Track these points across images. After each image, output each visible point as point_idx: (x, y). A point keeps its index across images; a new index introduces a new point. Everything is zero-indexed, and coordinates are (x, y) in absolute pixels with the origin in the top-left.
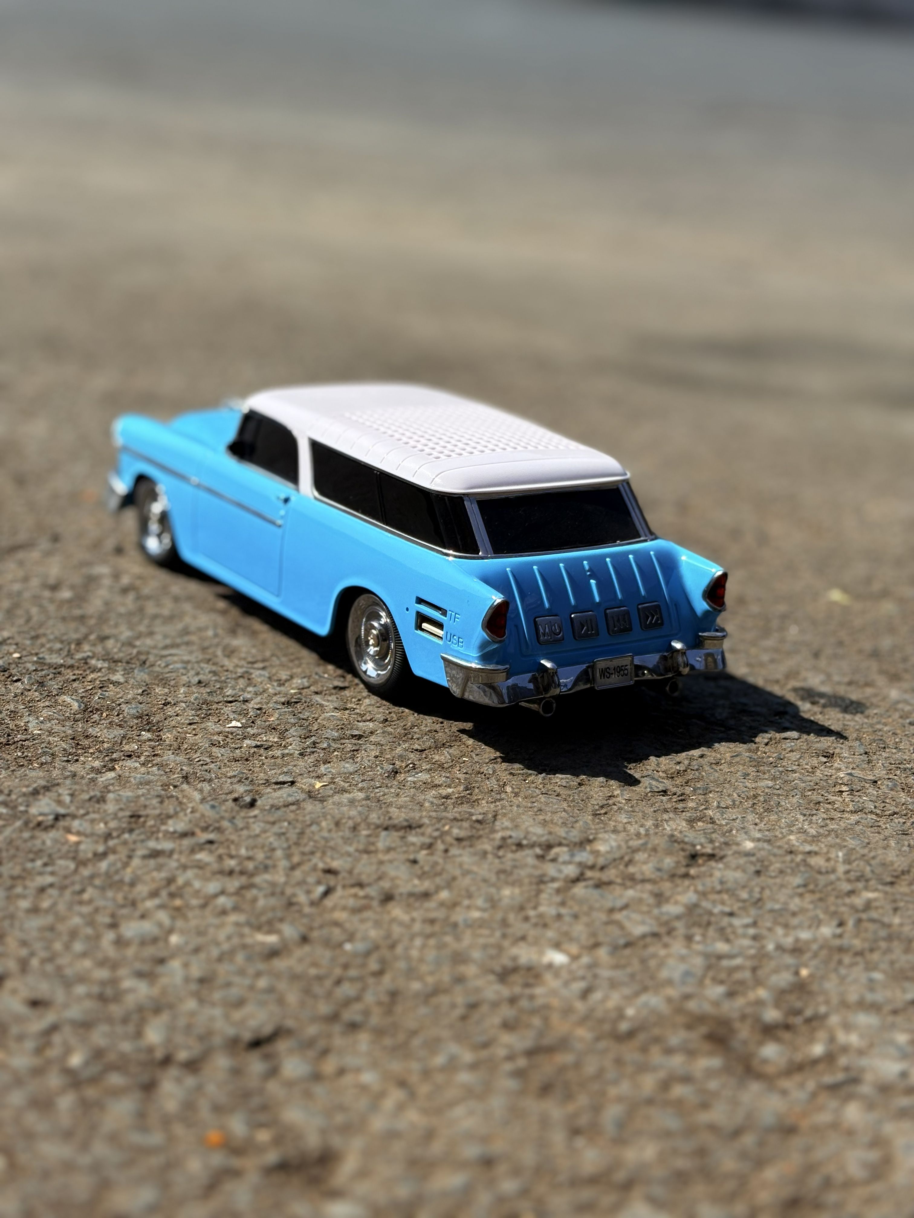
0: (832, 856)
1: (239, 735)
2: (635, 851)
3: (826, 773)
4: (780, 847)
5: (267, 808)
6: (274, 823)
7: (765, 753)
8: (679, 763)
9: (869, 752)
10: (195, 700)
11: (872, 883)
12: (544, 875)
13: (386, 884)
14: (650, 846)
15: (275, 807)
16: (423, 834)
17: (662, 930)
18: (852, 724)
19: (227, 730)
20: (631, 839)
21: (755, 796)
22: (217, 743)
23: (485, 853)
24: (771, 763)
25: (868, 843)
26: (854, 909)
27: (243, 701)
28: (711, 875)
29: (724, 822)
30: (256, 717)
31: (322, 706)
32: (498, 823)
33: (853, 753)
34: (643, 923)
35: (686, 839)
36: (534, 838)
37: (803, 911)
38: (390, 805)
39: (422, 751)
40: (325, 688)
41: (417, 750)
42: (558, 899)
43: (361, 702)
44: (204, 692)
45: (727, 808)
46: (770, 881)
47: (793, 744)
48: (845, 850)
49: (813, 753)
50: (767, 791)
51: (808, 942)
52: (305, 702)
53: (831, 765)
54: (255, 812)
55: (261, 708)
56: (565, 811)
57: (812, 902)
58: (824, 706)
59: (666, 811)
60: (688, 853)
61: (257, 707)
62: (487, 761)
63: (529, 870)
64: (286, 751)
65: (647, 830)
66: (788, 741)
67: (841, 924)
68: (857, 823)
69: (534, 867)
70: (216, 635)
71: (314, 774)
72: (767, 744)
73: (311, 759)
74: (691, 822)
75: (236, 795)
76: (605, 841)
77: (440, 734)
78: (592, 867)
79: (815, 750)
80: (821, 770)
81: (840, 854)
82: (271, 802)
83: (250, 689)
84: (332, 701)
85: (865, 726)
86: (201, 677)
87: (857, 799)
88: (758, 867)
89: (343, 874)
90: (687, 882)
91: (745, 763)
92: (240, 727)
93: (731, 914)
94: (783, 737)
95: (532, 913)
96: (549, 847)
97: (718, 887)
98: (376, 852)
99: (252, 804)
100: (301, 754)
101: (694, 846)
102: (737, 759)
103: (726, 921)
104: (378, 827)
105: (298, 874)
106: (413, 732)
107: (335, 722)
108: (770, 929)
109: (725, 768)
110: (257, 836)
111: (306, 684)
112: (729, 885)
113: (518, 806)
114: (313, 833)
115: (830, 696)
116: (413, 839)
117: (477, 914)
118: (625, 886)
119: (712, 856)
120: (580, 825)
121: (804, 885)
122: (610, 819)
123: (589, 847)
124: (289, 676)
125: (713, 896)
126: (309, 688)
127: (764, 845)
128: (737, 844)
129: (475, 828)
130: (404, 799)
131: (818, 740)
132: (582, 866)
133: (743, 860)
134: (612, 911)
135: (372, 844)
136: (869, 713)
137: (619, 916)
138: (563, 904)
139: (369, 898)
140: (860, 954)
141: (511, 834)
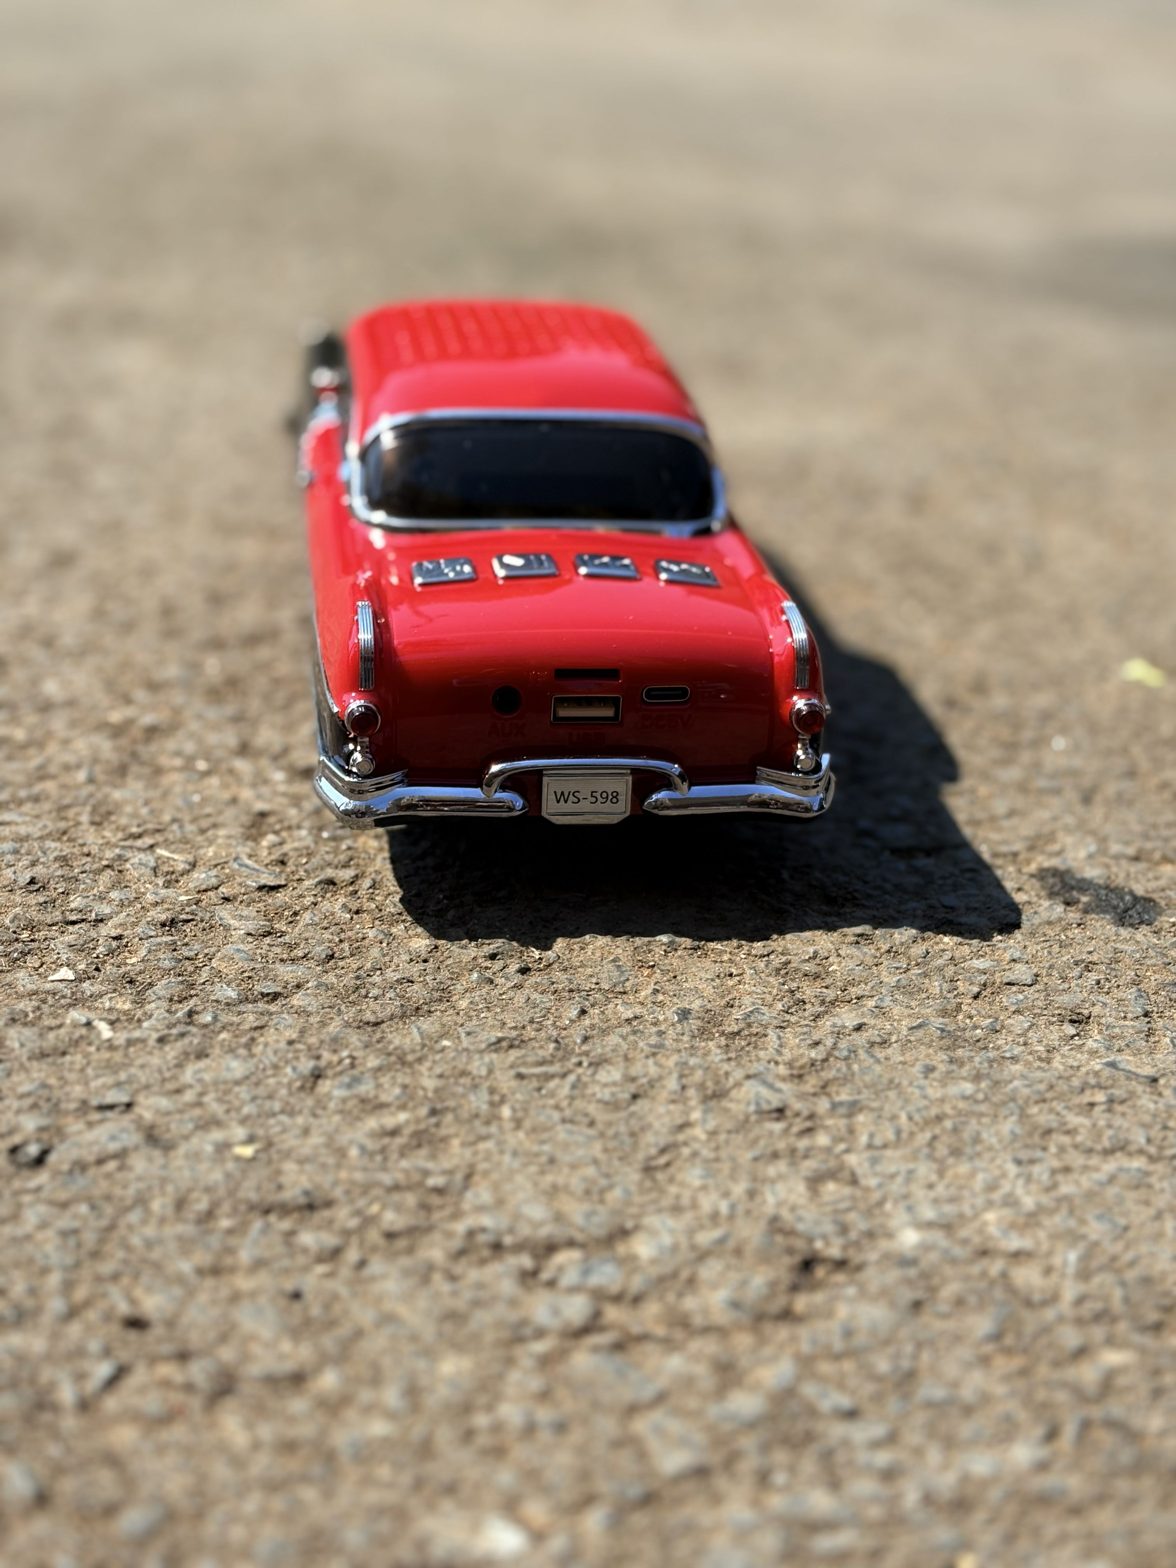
0: (1057, 1261)
1: (64, 997)
2: (702, 1256)
3: (1071, 1062)
4: (965, 1242)
5: (65, 1167)
6: (64, 1205)
7: (971, 1017)
8: (817, 1043)
9: (1152, 1012)
10: (12, 921)
11: (1122, 1327)
12: (523, 1323)
13: (227, 1354)
14: (731, 1244)
15: (81, 1166)
16: (329, 1224)
17: (715, 1458)
18: (1128, 948)
19: (48, 986)
20: (702, 1227)
21: (939, 1118)
22: (22, 1016)
23: (430, 1268)
24: (978, 1041)
25: (1126, 1229)
26: (1080, 1395)
27: (96, 921)
28: (829, 1314)
29: (873, 1182)
30: (108, 955)
31: (227, 928)
32: (469, 1195)
33: (1123, 1015)
34: (683, 1442)
35: (801, 1227)
36: (525, 1231)
37: (985, 1399)
38: (287, 1155)
39: (377, 1024)
40: (243, 890)
41: (368, 1023)
42: (535, 1383)
43: (298, 918)
44: (34, 902)
45: (885, 1146)
46: (939, 1325)
47: (1021, 997)
48: (1081, 1247)
49: (1053, 1016)
50: (961, 1105)
51: (985, 1484)
52: (202, 921)
53: (1081, 1042)
54: (42, 1177)
55: (121, 936)
56: (596, 1162)
57: (1007, 1378)
58: (1086, 911)
59: (776, 1156)
60: (797, 1259)
61: (114, 935)
62: (483, 1046)
63: (501, 1311)
64: (137, 1034)
65: (733, 1207)
66: (1014, 989)
67: (1052, 1435)
68: (1112, 1179)
69: (513, 1303)
70: (91, 780)
71: (170, 1086)
72: (976, 997)
73: (172, 1052)
74: (815, 1182)
75: (17, 1139)
76: (653, 1233)
77: (415, 987)
78: (617, 1299)
79: (1059, 1008)
80: (1063, 1056)
81: (1072, 1257)
82: (75, 1154)
83: (114, 895)
84: (247, 918)
85: (1151, 953)
86: (39, 871)
87: (1118, 1121)
88: (919, 1294)
89: (158, 1330)
90: (783, 1332)
91: (932, 1041)
92: (72, 981)
93: (851, 1414)
94: (1006, 980)
95: (481, 1420)
96: (550, 1248)
97: (838, 1345)
98: (232, 1270)
99: (40, 1161)
100: (162, 1040)
101: (810, 1240)
102: (920, 1033)
103: (837, 1430)
104: (252, 1207)
105: (75, 1330)
106: (370, 983)
107: (240, 964)
108: (919, 1452)
109: (893, 1052)
110: (28, 1238)
111: (214, 881)
112: (861, 1339)
113: (515, 1154)
114: (130, 1227)
115: (1100, 887)
116: (308, 1238)
117: (379, 1428)
118: (669, 1344)
119: (841, 1264)
120: (615, 1195)
121: (997, 1337)
122: (671, 1180)
123: (621, 1249)
124: (190, 864)
125: (825, 1368)
126: (217, 888)
127: (938, 1237)
128: (890, 1235)
129: (425, 1207)
130: (316, 1139)
131: (1066, 986)
132: (600, 1296)
133: (893, 1275)
134: (632, 1410)
135: (230, 1251)
136: (1161, 922)
137: (641, 1425)
138: (545, 1396)
139: (189, 1388)
140: (1076, 1511)
141: (486, 1221)
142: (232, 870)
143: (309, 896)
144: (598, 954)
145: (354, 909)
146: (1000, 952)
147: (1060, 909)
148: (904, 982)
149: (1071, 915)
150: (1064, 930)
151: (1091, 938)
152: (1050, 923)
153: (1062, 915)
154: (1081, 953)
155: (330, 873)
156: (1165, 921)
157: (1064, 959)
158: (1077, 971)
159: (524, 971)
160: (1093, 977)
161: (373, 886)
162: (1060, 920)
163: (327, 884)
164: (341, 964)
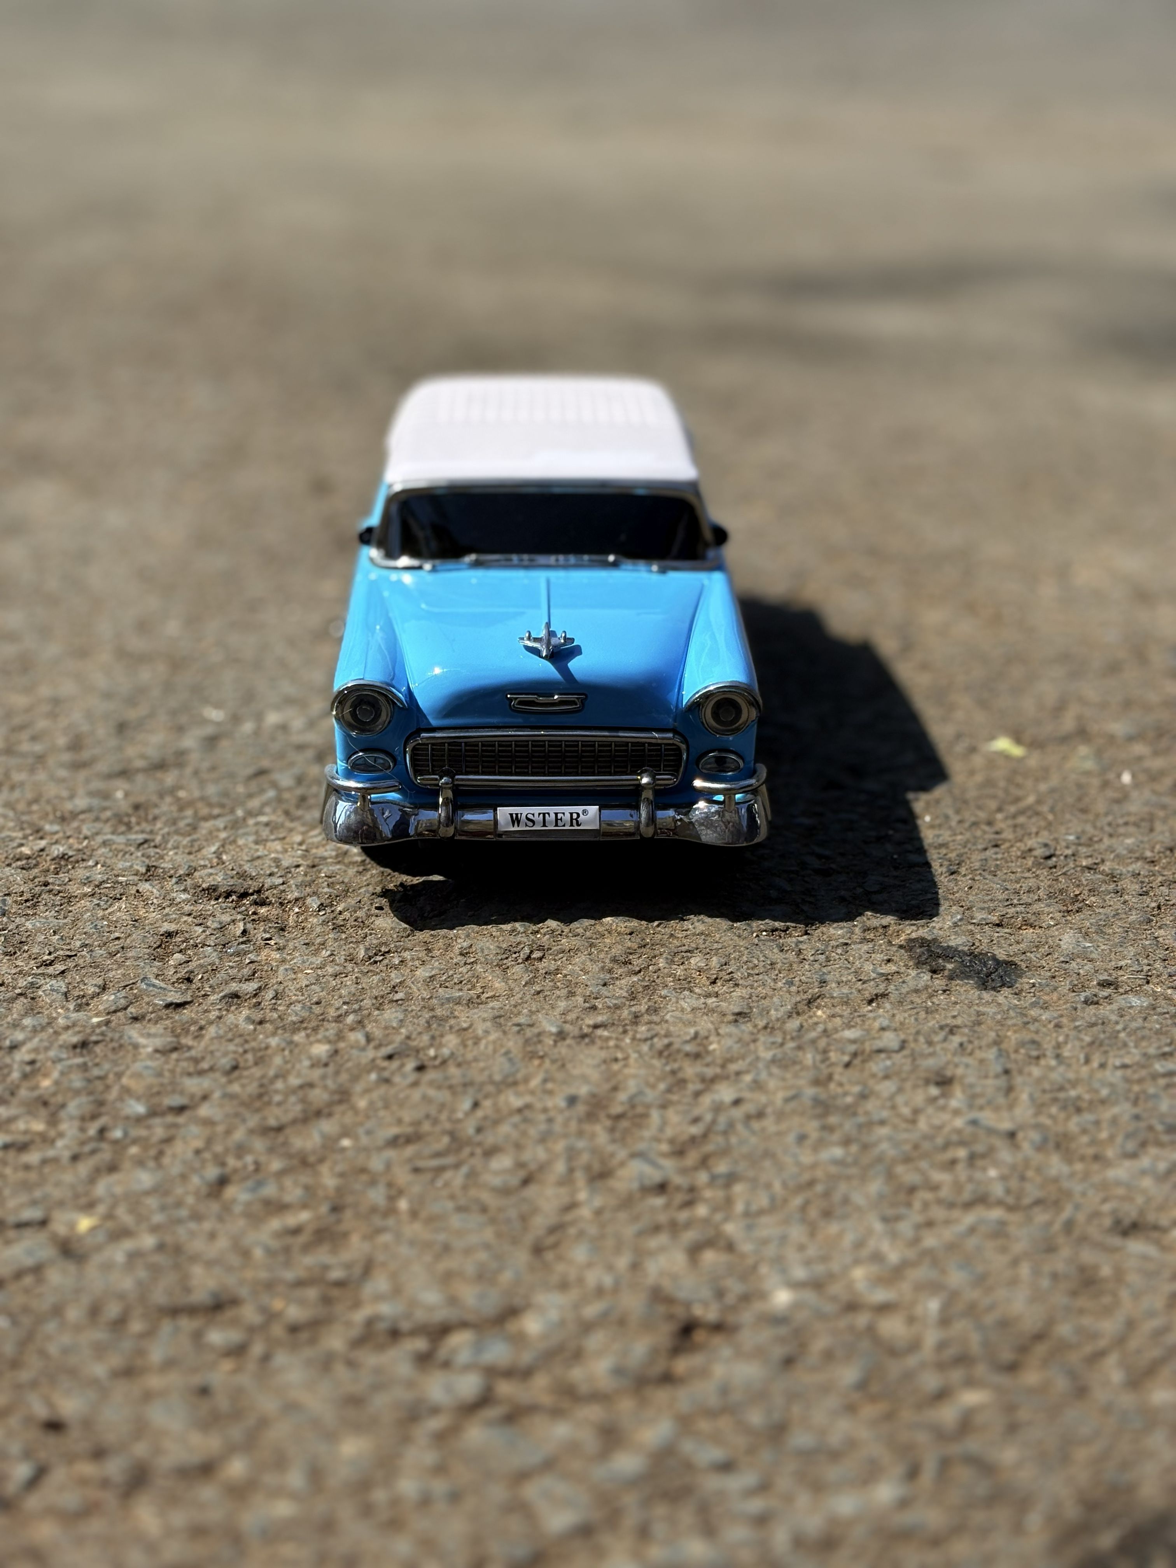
0: (919, 1310)
2: (587, 1327)
3: (935, 1122)
4: (834, 1299)
7: (842, 1085)
8: (697, 1120)
9: (1012, 1070)
11: (979, 1368)
12: (420, 1401)
13: (140, 1449)
14: (615, 1315)
16: (235, 1322)
17: (600, 1517)
18: (990, 1010)
20: (587, 1301)
21: (811, 1183)
23: (331, 1357)
24: (848, 1108)
25: (985, 1276)
26: (941, 1435)
27: (10, 1047)
28: (707, 1375)
29: (748, 1247)
30: (22, 1080)
31: (136, 1046)
32: (367, 1285)
33: (984, 1074)
34: (570, 1503)
35: (680, 1294)
36: (420, 1316)
37: (852, 1444)
38: (195, 1259)
39: (279, 1129)
40: (151, 1009)
41: (271, 1129)
42: (433, 1457)
43: (204, 1032)
45: (761, 1212)
46: (809, 1378)
47: (889, 1063)
48: (943, 1296)
49: (919, 1079)
50: (832, 1169)
51: (850, 1523)
52: (112, 1041)
53: (945, 1103)
55: (35, 1060)
56: (487, 1246)
57: (873, 1423)
58: (951, 978)
59: (656, 1229)
60: (677, 1324)
61: (27, 1060)
62: (381, 1143)
63: (396, 1393)
64: (51, 1153)
65: (617, 1280)
66: (883, 1056)
67: (913, 1473)
68: (972, 1230)
69: (410, 1384)
71: (84, 1200)
72: (847, 1065)
73: (84, 1169)
74: (694, 1251)
76: (542, 1310)
77: (316, 1091)
78: (509, 1374)
79: (924, 1071)
80: (928, 1116)
81: (934, 1305)
83: (28, 1021)
84: (155, 1036)
85: (1012, 1013)
87: (978, 1175)
88: (791, 1351)
89: (75, 1433)
90: (664, 1395)
91: (805, 1110)
94: (875, 1048)
95: (379, 1496)
96: (445, 1330)
97: (715, 1403)
98: (145, 1370)
100: (75, 1158)
101: (690, 1306)
102: (792, 1105)
103: (712, 1483)
104: (162, 1310)
106: (273, 1090)
107: (149, 1080)
108: (789, 1499)
109: (769, 1124)
111: (123, 1002)
112: (736, 1396)
113: (411, 1244)
114: (48, 1337)
115: (965, 954)
116: (217, 1337)
117: (283, 1509)
118: (556, 1413)
119: (718, 1328)
120: (507, 1277)
121: (862, 1385)
122: (560, 1258)
123: (512, 1326)
124: (99, 987)
125: (704, 1425)
126: (125, 1009)
127: (809, 1296)
128: (763, 1295)
129: (326, 1300)
130: (222, 1243)
131: (931, 1050)
132: (492, 1373)
133: (765, 1335)
134: (522, 1476)
135: (141, 1353)
136: (1022, 984)
137: (531, 1491)
138: (440, 1469)
139: (105, 1483)
140: (936, 1541)
141: (385, 1309)
142: (140, 991)
143: (214, 1010)
144: (491, 1048)
145: (258, 1019)
146: (870, 1021)
147: (926, 977)
148: (779, 1056)
149: (937, 982)
150: (931, 996)
151: (956, 1003)
152: (917, 991)
153: (929, 983)
154: (946, 1017)
155: (234, 987)
156: (1024, 982)
157: (930, 1024)
158: (942, 1034)
159: (421, 1068)
160: (956, 1039)
161: (276, 997)
162: (926, 987)
163: (232, 998)
164: (246, 1073)
